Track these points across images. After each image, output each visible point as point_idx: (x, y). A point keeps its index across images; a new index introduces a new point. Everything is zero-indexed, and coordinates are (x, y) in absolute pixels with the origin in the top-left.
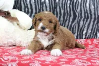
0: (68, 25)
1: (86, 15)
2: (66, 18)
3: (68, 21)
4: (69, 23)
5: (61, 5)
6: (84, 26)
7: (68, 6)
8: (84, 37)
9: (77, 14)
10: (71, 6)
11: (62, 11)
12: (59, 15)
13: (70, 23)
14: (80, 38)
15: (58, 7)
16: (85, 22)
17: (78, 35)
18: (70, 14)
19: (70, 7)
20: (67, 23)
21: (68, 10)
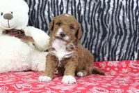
0: (97, 43)
1: (119, 30)
2: (93, 35)
3: (96, 39)
4: (97, 41)
5: (87, 19)
6: (117, 44)
7: (96, 19)
8: (117, 58)
9: (108, 30)
10: (100, 20)
11: (89, 27)
12: (85, 31)
13: (99, 41)
14: (112, 60)
15: (83, 22)
16: (118, 39)
17: (109, 55)
18: (99, 30)
19: (98, 21)
20: (95, 41)
21: (97, 24)
